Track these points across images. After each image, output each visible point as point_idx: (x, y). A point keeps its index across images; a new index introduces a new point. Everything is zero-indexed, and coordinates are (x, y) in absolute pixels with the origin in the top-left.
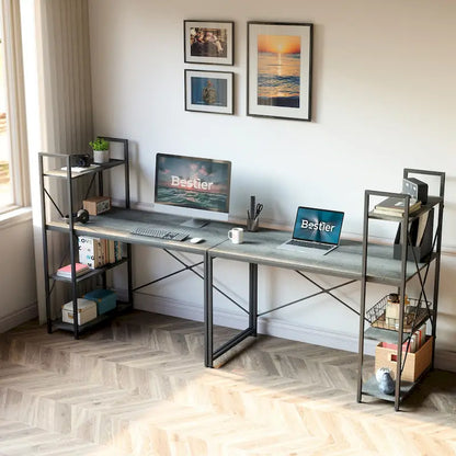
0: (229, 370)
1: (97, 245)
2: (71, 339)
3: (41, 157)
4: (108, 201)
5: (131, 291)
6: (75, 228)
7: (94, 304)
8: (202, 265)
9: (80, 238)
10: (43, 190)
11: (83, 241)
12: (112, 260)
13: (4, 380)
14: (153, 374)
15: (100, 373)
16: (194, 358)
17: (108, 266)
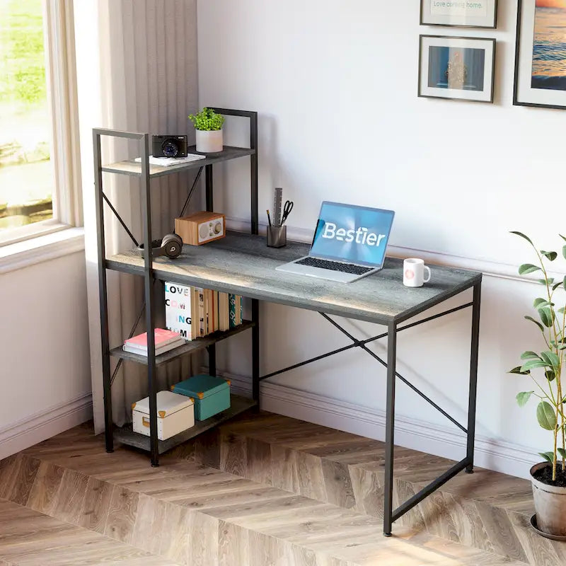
0: (421, 543)
1: (198, 298)
2: (145, 466)
3: (97, 135)
4: (221, 220)
5: (257, 379)
6: (156, 266)
7: (190, 402)
8: (385, 340)
9: (168, 285)
10: (101, 196)
11: (174, 291)
12: (225, 326)
13: (10, 547)
14: (286, 544)
15: (188, 538)
16: (364, 516)
17: (218, 335)
